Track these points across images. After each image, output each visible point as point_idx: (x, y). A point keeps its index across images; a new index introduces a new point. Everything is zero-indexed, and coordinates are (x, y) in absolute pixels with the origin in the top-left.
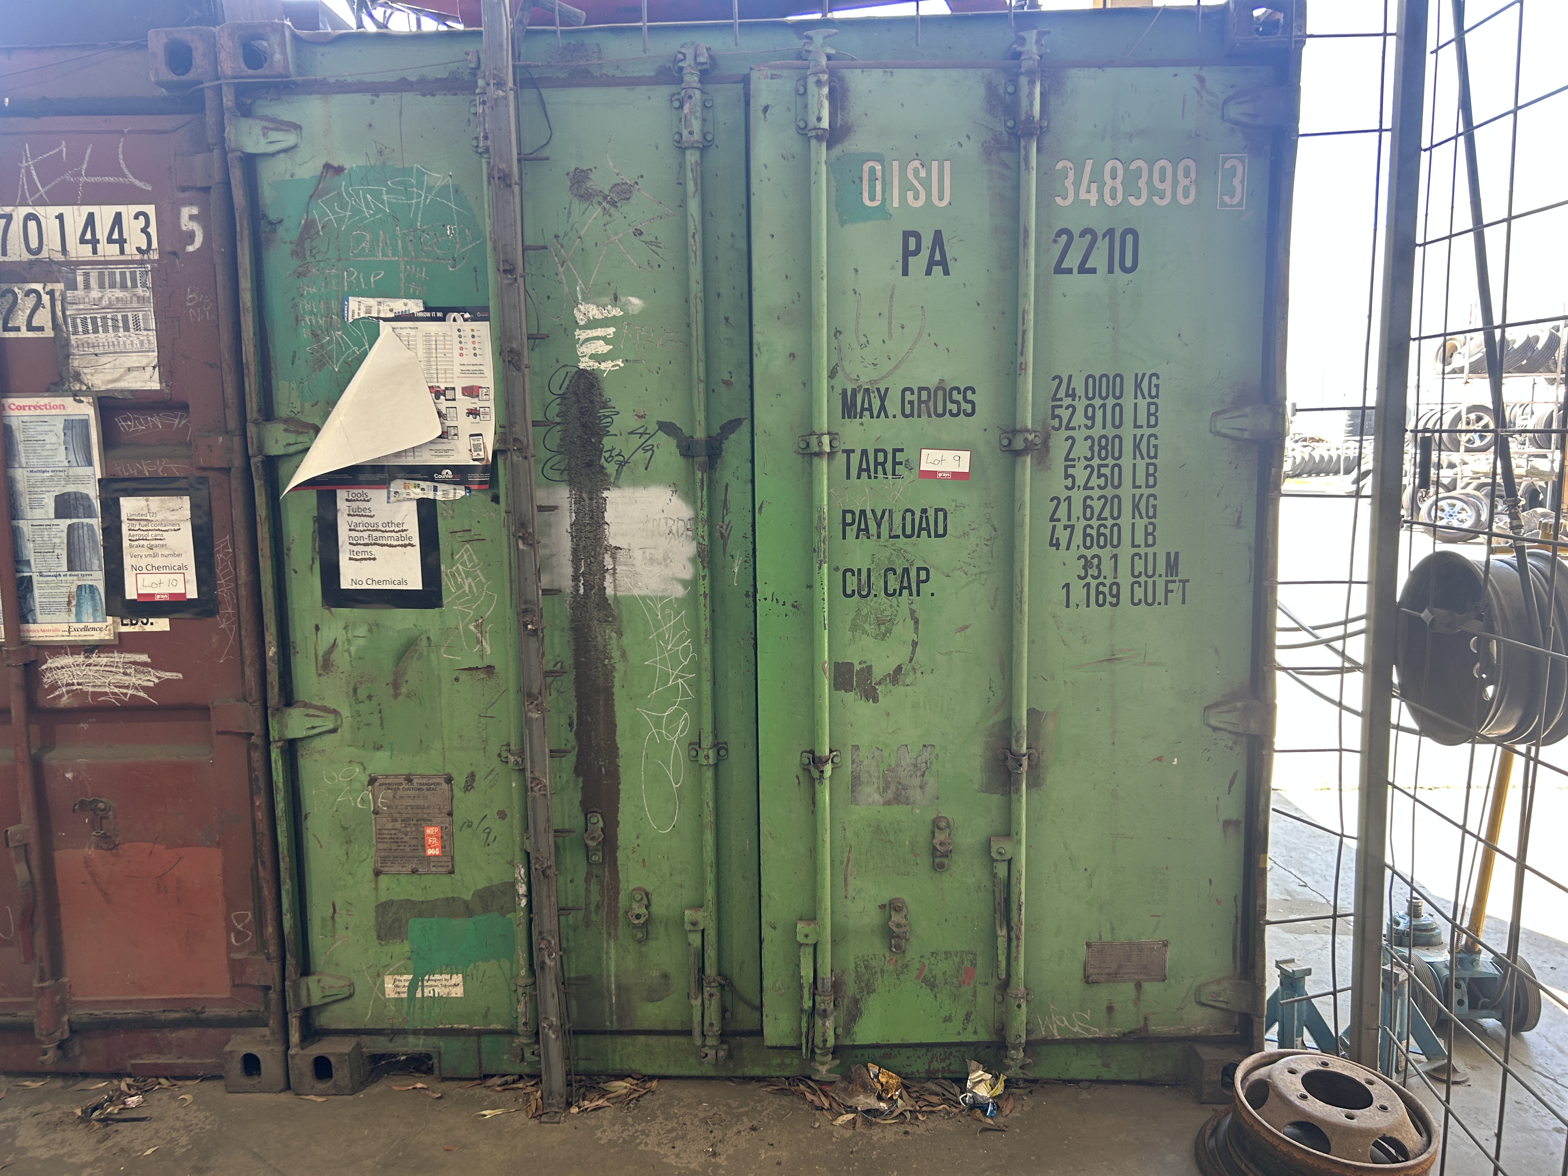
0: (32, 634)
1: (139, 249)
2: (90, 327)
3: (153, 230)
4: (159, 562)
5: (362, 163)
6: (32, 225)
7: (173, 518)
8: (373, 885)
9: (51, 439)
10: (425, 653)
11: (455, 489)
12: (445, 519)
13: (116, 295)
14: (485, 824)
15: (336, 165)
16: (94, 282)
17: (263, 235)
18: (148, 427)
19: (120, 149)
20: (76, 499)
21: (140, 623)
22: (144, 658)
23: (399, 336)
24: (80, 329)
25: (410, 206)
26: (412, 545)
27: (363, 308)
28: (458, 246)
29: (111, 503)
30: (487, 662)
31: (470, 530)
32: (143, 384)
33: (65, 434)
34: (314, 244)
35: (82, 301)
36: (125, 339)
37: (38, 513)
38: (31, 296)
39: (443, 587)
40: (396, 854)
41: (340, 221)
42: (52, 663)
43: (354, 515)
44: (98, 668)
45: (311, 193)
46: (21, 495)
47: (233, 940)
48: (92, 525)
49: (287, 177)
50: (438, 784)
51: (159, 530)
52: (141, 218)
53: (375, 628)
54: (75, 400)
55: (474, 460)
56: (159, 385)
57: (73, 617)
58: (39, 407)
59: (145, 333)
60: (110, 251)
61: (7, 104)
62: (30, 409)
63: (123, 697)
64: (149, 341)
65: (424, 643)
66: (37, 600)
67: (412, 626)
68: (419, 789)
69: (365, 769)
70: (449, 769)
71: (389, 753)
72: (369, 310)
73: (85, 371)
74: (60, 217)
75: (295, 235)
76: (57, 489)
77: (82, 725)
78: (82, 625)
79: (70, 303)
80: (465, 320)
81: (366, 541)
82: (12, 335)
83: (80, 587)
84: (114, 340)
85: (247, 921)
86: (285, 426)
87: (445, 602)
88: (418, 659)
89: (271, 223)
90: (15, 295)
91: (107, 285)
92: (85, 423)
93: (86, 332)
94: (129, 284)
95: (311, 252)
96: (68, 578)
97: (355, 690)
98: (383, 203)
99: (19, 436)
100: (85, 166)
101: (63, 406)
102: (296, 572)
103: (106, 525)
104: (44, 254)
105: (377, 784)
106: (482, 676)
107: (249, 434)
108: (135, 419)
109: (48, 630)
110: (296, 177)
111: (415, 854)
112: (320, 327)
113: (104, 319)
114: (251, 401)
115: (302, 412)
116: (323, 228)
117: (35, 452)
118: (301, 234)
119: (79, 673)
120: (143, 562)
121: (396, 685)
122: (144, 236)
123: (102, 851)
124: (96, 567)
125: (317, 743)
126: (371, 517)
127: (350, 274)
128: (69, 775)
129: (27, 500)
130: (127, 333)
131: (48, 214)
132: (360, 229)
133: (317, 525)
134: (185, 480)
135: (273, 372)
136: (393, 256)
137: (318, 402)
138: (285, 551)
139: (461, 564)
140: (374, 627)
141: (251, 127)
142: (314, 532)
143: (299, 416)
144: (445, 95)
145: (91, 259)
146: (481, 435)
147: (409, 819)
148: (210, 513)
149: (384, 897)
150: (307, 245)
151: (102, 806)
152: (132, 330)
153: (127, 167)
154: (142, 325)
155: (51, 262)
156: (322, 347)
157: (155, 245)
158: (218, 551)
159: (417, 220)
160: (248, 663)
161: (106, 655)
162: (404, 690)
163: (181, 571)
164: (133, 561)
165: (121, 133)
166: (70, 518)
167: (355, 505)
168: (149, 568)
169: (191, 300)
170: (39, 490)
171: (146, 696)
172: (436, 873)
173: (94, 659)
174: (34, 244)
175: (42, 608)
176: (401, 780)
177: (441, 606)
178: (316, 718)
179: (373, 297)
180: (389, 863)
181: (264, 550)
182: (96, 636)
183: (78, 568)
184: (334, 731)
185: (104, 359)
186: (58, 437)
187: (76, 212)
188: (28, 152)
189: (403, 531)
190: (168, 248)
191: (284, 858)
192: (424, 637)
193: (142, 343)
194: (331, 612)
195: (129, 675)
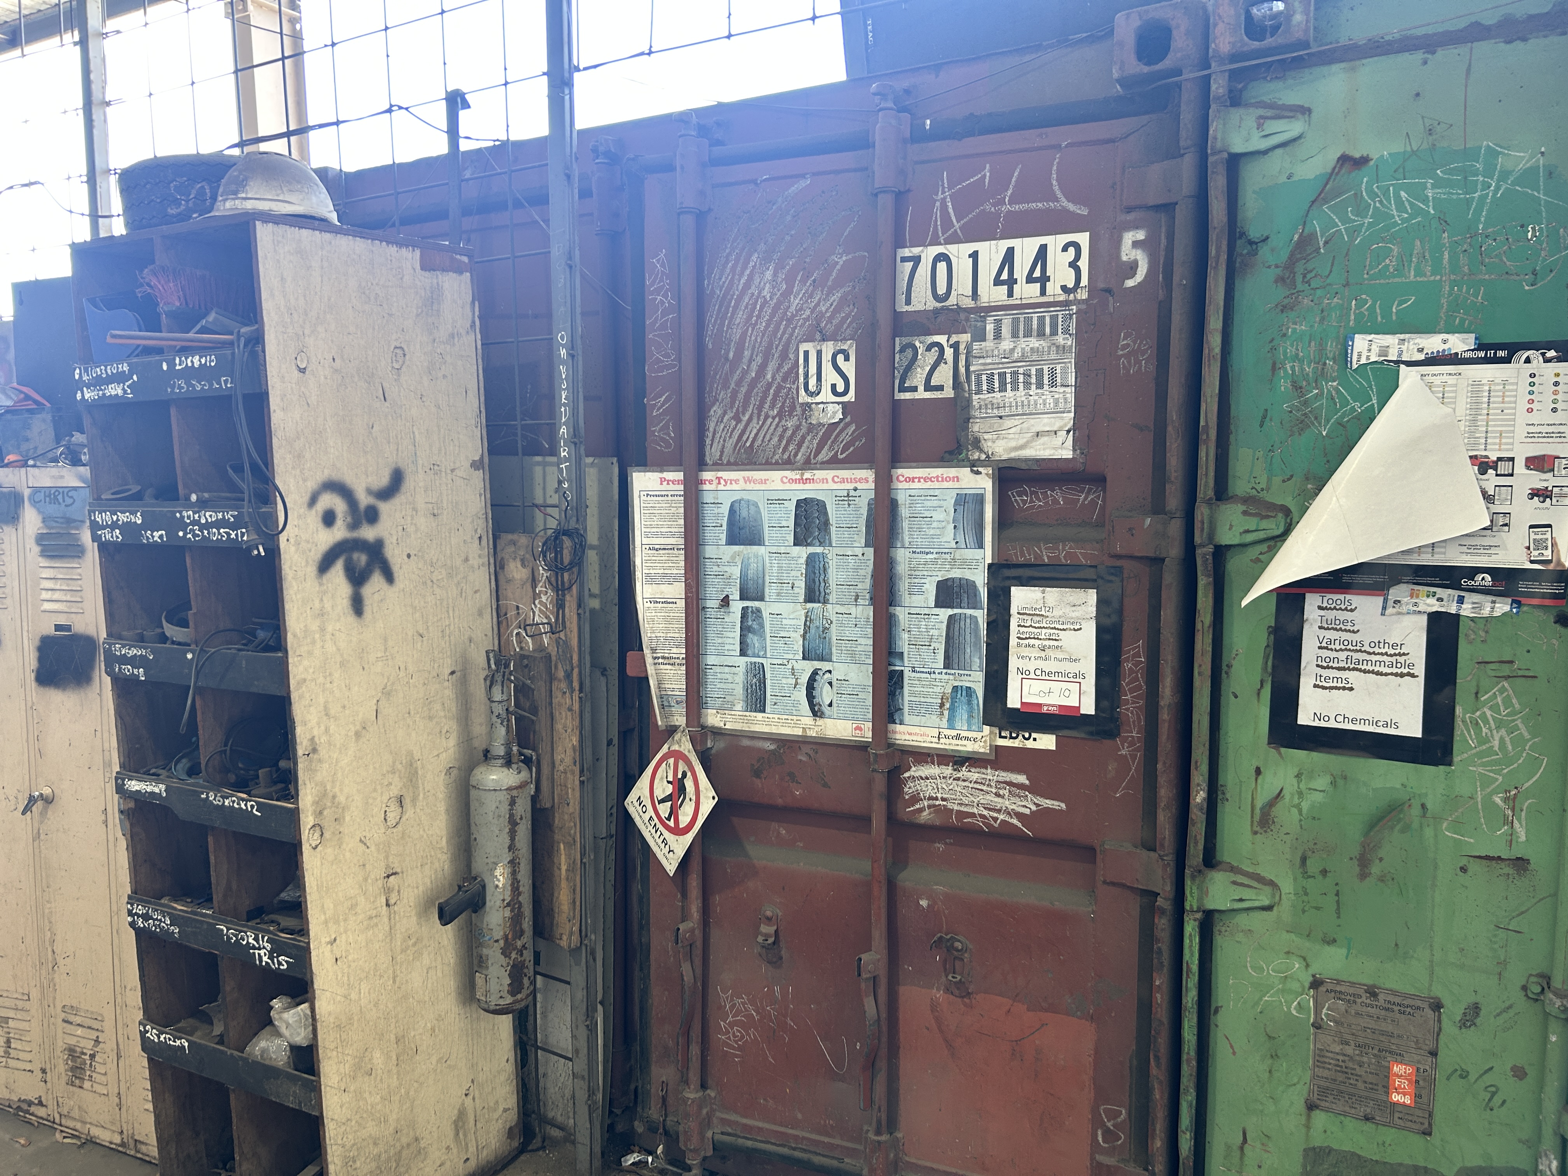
0: (898, 736)
1: (1064, 288)
2: (997, 385)
3: (1084, 264)
4: (1049, 666)
5: (1398, 147)
6: (942, 266)
7: (1074, 615)
8: (1303, 1120)
9: (938, 515)
10: (1415, 825)
11: (1494, 602)
12: (1471, 642)
13: (1031, 346)
14: (1488, 1079)
15: (1357, 155)
16: (1006, 331)
17: (1238, 260)
18: (1047, 503)
19: (1055, 168)
20: (960, 586)
21: (1020, 737)
22: (1022, 779)
23: (1430, 386)
24: (985, 387)
25: (1468, 202)
26: (1413, 676)
27: (1375, 349)
28: (1543, 254)
29: (1001, 593)
30: (1516, 853)
31: (1511, 662)
32: (1052, 452)
33: (955, 510)
34: (1310, 266)
35: (990, 353)
36: (1036, 398)
37: (917, 600)
38: (933, 350)
39: (1457, 738)
40: (1342, 1088)
41: (1354, 232)
42: (916, 771)
43: (1328, 629)
44: (966, 784)
45: (1312, 199)
46: (900, 579)
47: (1100, 1139)
48: (976, 617)
49: (1283, 179)
50: (1418, 1008)
51: (1055, 628)
52: (1071, 250)
53: (1340, 782)
54: (972, 471)
55: (1532, 562)
56: (1071, 453)
57: (944, 723)
58: (930, 479)
59: (1062, 389)
60: (1027, 292)
61: (928, 127)
62: (919, 481)
63: (993, 822)
64: (1065, 399)
65: (1416, 811)
66: (907, 698)
67: (1398, 786)
68: (1387, 1009)
69: (1307, 966)
70: (1438, 991)
71: (1344, 951)
72: (1384, 351)
73: (986, 436)
74: (974, 256)
75: (1284, 256)
76: (939, 574)
77: (937, 845)
78: (954, 733)
79: (976, 357)
80: (1547, 361)
81: (1342, 664)
82: (908, 396)
83: (955, 688)
84: (1023, 399)
85: (1119, 1120)
86: (1244, 508)
87: (1457, 759)
88: (1403, 831)
89: (1251, 243)
90: (915, 350)
91: (1021, 333)
92: (980, 499)
93: (991, 390)
94: (1048, 330)
95: (1304, 276)
96: (944, 676)
97: (1304, 860)
98: (1425, 201)
99: (904, 512)
100: (1009, 192)
101: (957, 477)
102: (1236, 697)
103: (991, 619)
104: (952, 301)
105: (1322, 989)
106: (1508, 870)
107: (1198, 517)
108: (1032, 493)
109: (916, 734)
110: (1295, 178)
111: (1372, 1095)
112: (1305, 377)
113: (1015, 374)
114: (1206, 475)
115: (1268, 489)
116: (1326, 243)
117: (920, 529)
118: (1292, 254)
119: (944, 786)
120: (1031, 666)
121: (1364, 862)
122: (1072, 271)
123: (951, 997)
124: (976, 666)
125: (1242, 920)
126: (1353, 632)
127: (1361, 304)
128: (924, 903)
129: (907, 584)
130: (1039, 391)
131: (960, 253)
132: (1383, 240)
133: (1272, 637)
134: (1093, 569)
135: (1232, 438)
136: (1433, 273)
137: (1292, 476)
138: (1224, 668)
139: (1491, 708)
140: (1338, 781)
141: (1241, 119)
142: (1268, 646)
143: (1263, 494)
144: (1545, 36)
145: (1004, 303)
146: (1550, 526)
147: (1365, 1046)
148: (1120, 612)
149: (1318, 1141)
150: (1300, 268)
151: (958, 945)
152: (1046, 387)
153: (1060, 188)
154: (1059, 380)
155: (959, 309)
156: (1306, 403)
157: (1084, 281)
158: (1127, 660)
159: (1479, 221)
160: (1162, 805)
161: (978, 770)
162: (1376, 869)
163: (1077, 680)
164: (1021, 664)
165: (1058, 147)
166: (952, 607)
167: (1330, 615)
168: (1038, 672)
169: (1125, 347)
170: (920, 573)
171: (1019, 825)
172: (1404, 1128)
173: (964, 773)
174: (941, 290)
175: (911, 708)
176: (1361, 992)
177: (1450, 764)
178: (1246, 889)
179: (1393, 333)
180: (1331, 1098)
181: (1203, 667)
182: (969, 747)
183: (956, 666)
184: (1269, 908)
185: (1008, 423)
186: (948, 514)
187: (993, 248)
188: (945, 181)
189: (1400, 655)
190: (1101, 285)
191: (1188, 1061)
192: (1416, 804)
193: (1056, 401)
194: (1280, 754)
195: (1003, 797)
